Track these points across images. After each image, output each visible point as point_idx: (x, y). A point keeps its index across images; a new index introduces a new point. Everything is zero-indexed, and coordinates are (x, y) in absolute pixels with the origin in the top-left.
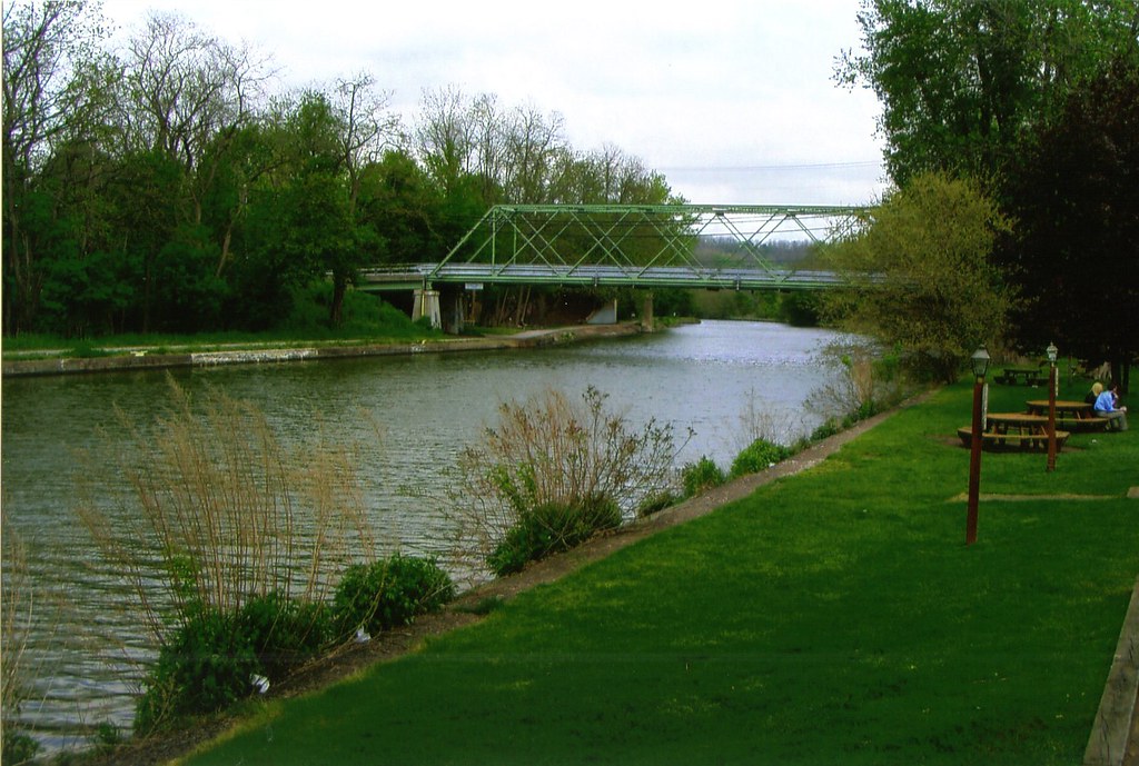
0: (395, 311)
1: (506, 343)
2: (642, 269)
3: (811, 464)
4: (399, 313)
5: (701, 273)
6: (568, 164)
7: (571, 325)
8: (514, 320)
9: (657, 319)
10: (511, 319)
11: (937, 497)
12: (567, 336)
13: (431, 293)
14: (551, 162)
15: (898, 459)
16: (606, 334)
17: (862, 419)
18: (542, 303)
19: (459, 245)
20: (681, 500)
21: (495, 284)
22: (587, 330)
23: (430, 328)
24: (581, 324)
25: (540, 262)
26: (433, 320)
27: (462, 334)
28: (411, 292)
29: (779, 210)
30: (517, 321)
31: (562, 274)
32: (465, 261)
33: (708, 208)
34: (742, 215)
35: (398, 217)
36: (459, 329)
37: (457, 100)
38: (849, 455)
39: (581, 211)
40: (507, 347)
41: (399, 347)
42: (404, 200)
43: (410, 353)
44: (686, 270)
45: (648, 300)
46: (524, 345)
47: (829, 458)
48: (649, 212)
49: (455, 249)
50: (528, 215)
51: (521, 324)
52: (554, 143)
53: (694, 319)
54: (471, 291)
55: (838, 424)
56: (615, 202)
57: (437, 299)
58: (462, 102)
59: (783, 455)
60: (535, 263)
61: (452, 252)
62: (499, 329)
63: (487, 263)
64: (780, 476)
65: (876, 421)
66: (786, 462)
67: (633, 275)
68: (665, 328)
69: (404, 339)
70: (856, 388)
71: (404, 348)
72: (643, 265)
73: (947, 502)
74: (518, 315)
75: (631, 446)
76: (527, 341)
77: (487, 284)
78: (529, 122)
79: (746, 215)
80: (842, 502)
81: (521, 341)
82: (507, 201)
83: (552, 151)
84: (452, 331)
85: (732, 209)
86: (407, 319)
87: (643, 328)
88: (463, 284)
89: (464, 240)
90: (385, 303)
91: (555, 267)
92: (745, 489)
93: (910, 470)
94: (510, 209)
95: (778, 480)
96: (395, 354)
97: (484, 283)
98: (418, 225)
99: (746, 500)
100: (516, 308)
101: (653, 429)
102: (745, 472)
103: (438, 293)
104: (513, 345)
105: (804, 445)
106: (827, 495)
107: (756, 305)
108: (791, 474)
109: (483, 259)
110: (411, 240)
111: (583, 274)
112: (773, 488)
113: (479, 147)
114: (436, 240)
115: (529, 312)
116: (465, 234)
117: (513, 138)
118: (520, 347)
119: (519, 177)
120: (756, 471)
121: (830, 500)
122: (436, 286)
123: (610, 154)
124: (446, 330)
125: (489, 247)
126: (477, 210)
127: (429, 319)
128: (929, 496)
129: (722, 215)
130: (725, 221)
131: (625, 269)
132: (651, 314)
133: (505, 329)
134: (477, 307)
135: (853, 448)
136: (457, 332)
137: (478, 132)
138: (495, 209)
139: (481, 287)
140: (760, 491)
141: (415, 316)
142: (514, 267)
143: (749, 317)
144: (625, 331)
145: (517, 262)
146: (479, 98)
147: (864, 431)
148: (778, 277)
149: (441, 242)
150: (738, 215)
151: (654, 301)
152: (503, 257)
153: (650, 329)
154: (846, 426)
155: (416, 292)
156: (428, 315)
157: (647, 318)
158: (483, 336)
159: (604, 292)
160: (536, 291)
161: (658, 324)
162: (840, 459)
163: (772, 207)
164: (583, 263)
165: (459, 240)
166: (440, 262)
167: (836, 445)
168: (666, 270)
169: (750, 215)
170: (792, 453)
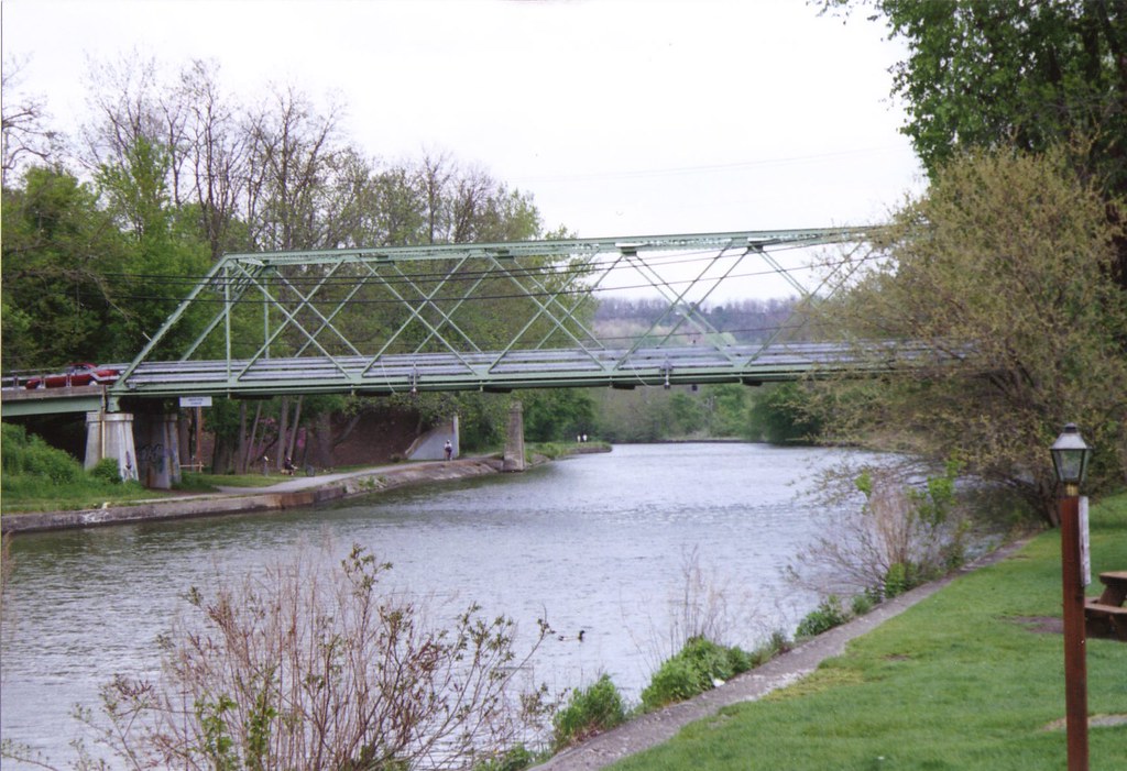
0: (52, 452)
1: (258, 500)
2: (495, 356)
3: (788, 679)
4: (61, 456)
5: (602, 358)
6: (360, 182)
7: (378, 463)
8: (273, 457)
9: (533, 446)
10: (269, 457)
11: (1021, 725)
12: (370, 483)
13: (118, 417)
14: (330, 178)
15: (950, 662)
16: (442, 477)
17: (891, 595)
18: (325, 427)
19: (165, 328)
20: (544, 757)
21: (235, 396)
22: (409, 472)
23: (117, 480)
24: (396, 461)
25: (311, 352)
26: (123, 465)
27: (177, 489)
28: (82, 415)
29: (735, 240)
30: (280, 462)
31: (353, 371)
32: (178, 357)
33: (607, 244)
34: (669, 252)
35: (52, 281)
36: (172, 479)
37: (150, 71)
38: (858, 662)
39: (383, 261)
40: (261, 508)
41: (59, 516)
42: (60, 250)
43: (80, 526)
44: (574, 355)
45: (512, 412)
46: (292, 503)
47: (823, 666)
48: (504, 255)
49: (158, 337)
50: (291, 271)
51: (287, 467)
52: (331, 143)
53: (600, 444)
54: (192, 410)
55: (846, 606)
56: (445, 242)
57: (129, 427)
58: (159, 75)
59: (739, 665)
60: (305, 354)
61: (154, 342)
62: (245, 478)
63: (217, 358)
64: (728, 704)
65: (913, 598)
66: (742, 678)
67: (480, 366)
68: (549, 462)
69: (68, 503)
70: (878, 542)
71: (69, 517)
72: (498, 350)
73: (1038, 731)
74: (281, 450)
75: (428, 657)
76: (297, 494)
77: (219, 397)
78: (287, 108)
79: (676, 252)
80: (839, 742)
81: (285, 495)
82: (253, 248)
83: (329, 160)
84: (158, 484)
85: (650, 243)
86: (73, 466)
87: (507, 463)
88: (176, 399)
89: (173, 319)
90: (35, 438)
91: (339, 360)
92: (663, 730)
93: (972, 679)
94: (254, 260)
95: (723, 710)
96: (53, 529)
97: (214, 396)
98: (87, 296)
99: (661, 749)
100: (276, 438)
101: (473, 623)
102: (667, 700)
103: (130, 417)
104: (271, 503)
105: (780, 647)
106: (814, 732)
107: (708, 414)
108: (751, 698)
109: (209, 352)
110: (76, 324)
111: (391, 369)
112: (712, 726)
113: (193, 154)
114: (121, 320)
115: (301, 444)
116: (175, 308)
117: (259, 135)
118: (283, 508)
119: (271, 205)
120: (686, 698)
121: (819, 740)
122: (127, 404)
123: (434, 162)
124: (148, 481)
125: (220, 329)
126: (196, 266)
127: (116, 462)
128: (1007, 725)
129: (634, 253)
130: (637, 263)
131: (466, 357)
132: (520, 437)
133: (258, 477)
134: (205, 438)
135: (870, 647)
136: (168, 484)
137: (192, 129)
138: (227, 262)
139: (208, 402)
140: (688, 733)
141: (92, 460)
142: (268, 362)
143: (698, 435)
144: (475, 471)
145: (273, 356)
146: (189, 69)
147: (891, 616)
148: (738, 356)
149: (130, 324)
150: (662, 253)
151: (525, 414)
152: (246, 346)
153: (520, 464)
154: (860, 610)
155: (91, 417)
156: (114, 457)
157: (513, 446)
158: (218, 491)
159: (433, 402)
160: (311, 403)
161: (534, 456)
162: (843, 668)
163: (720, 235)
164: (391, 350)
165: (165, 321)
166: (131, 360)
167: (836, 644)
168: (540, 355)
169: (682, 251)
170: (757, 661)
